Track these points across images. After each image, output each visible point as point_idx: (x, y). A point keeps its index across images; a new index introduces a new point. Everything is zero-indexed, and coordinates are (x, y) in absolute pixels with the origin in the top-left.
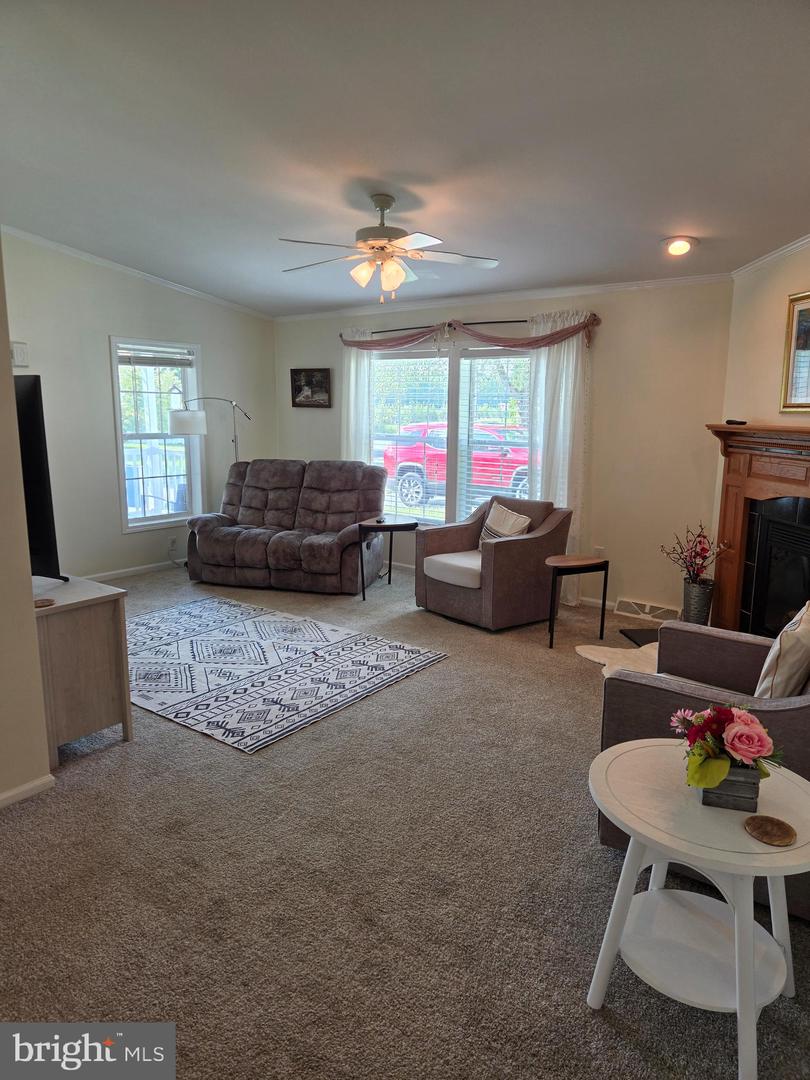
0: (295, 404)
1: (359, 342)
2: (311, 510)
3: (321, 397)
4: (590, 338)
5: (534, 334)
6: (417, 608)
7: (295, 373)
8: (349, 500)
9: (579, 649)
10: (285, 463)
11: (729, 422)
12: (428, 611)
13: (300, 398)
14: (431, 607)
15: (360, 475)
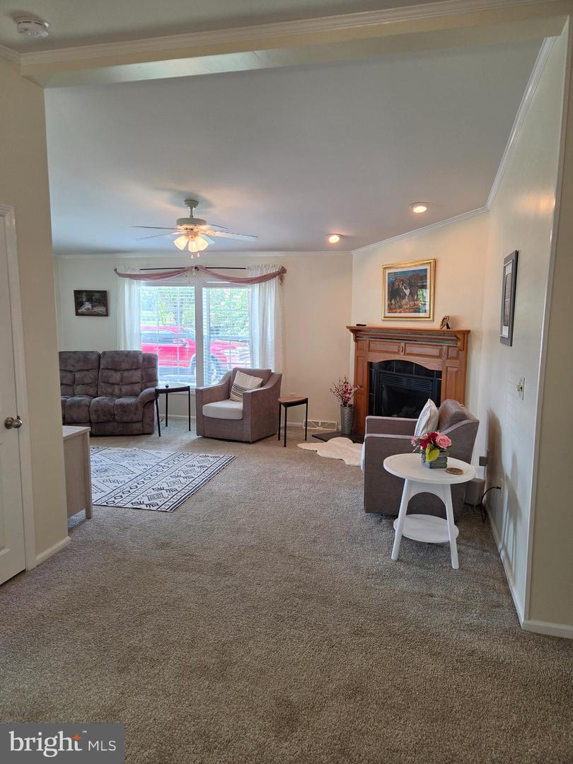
0: (77, 314)
1: (131, 275)
2: (109, 383)
3: (101, 309)
4: (282, 279)
5: (249, 276)
6: (197, 437)
7: (78, 294)
8: (137, 375)
9: (299, 445)
10: (86, 354)
11: (357, 325)
12: (205, 437)
13: (82, 310)
14: (207, 435)
15: (141, 359)
